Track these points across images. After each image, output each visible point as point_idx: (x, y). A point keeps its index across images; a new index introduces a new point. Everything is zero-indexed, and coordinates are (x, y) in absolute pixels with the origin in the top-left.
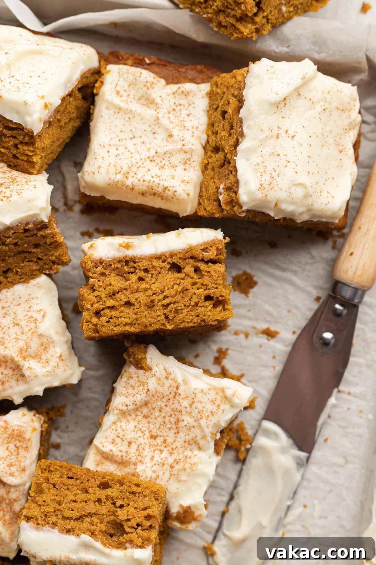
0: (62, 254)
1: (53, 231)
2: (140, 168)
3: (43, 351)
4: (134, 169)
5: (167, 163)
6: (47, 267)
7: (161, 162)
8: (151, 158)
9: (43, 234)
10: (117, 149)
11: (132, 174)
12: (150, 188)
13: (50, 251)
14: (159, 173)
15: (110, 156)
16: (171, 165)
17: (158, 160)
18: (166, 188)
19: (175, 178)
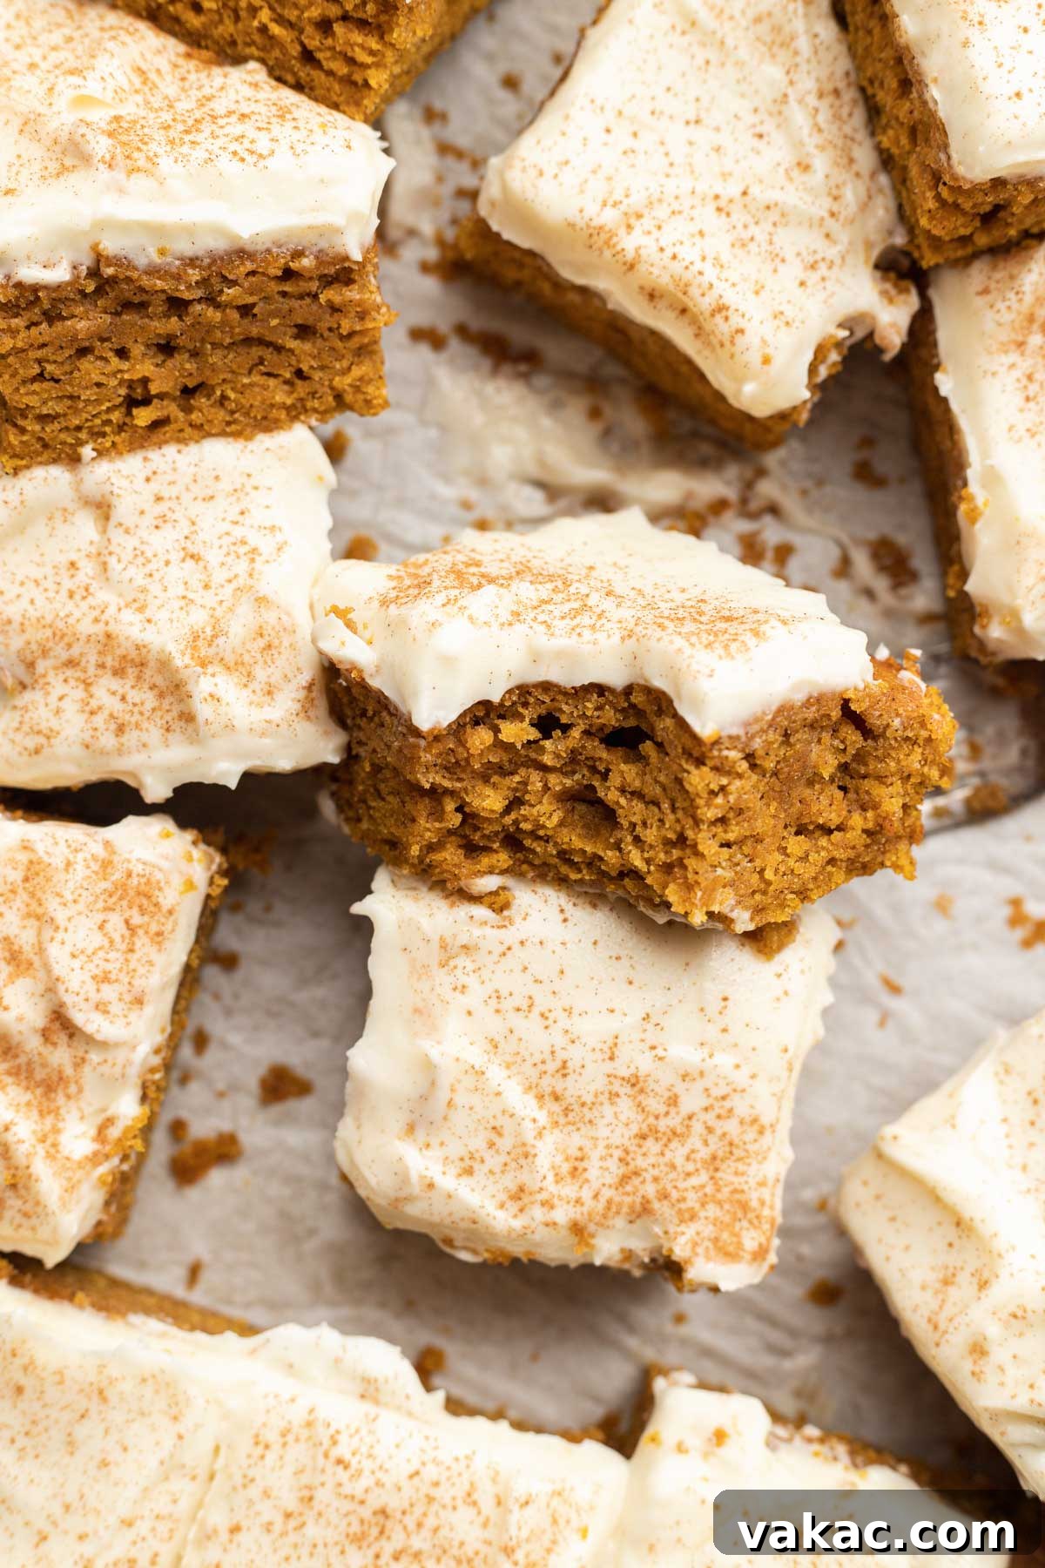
0: (371, 375)
1: (367, 296)
2: (678, 217)
3: (259, 656)
4: (662, 212)
5: (761, 237)
6: (316, 404)
7: (745, 226)
8: (722, 203)
9: (337, 299)
10: (635, 135)
11: (647, 223)
12: (682, 284)
13: (340, 358)
14: (725, 257)
15: (606, 144)
16: (769, 248)
17: (739, 217)
18: (721, 309)
19: (763, 294)
